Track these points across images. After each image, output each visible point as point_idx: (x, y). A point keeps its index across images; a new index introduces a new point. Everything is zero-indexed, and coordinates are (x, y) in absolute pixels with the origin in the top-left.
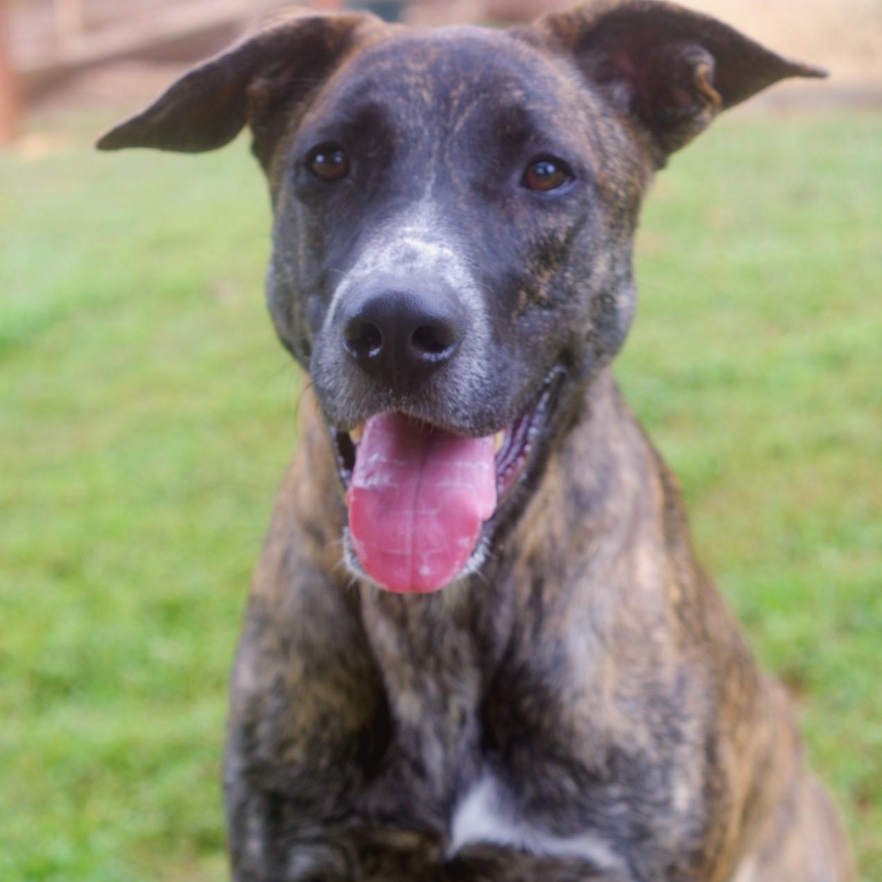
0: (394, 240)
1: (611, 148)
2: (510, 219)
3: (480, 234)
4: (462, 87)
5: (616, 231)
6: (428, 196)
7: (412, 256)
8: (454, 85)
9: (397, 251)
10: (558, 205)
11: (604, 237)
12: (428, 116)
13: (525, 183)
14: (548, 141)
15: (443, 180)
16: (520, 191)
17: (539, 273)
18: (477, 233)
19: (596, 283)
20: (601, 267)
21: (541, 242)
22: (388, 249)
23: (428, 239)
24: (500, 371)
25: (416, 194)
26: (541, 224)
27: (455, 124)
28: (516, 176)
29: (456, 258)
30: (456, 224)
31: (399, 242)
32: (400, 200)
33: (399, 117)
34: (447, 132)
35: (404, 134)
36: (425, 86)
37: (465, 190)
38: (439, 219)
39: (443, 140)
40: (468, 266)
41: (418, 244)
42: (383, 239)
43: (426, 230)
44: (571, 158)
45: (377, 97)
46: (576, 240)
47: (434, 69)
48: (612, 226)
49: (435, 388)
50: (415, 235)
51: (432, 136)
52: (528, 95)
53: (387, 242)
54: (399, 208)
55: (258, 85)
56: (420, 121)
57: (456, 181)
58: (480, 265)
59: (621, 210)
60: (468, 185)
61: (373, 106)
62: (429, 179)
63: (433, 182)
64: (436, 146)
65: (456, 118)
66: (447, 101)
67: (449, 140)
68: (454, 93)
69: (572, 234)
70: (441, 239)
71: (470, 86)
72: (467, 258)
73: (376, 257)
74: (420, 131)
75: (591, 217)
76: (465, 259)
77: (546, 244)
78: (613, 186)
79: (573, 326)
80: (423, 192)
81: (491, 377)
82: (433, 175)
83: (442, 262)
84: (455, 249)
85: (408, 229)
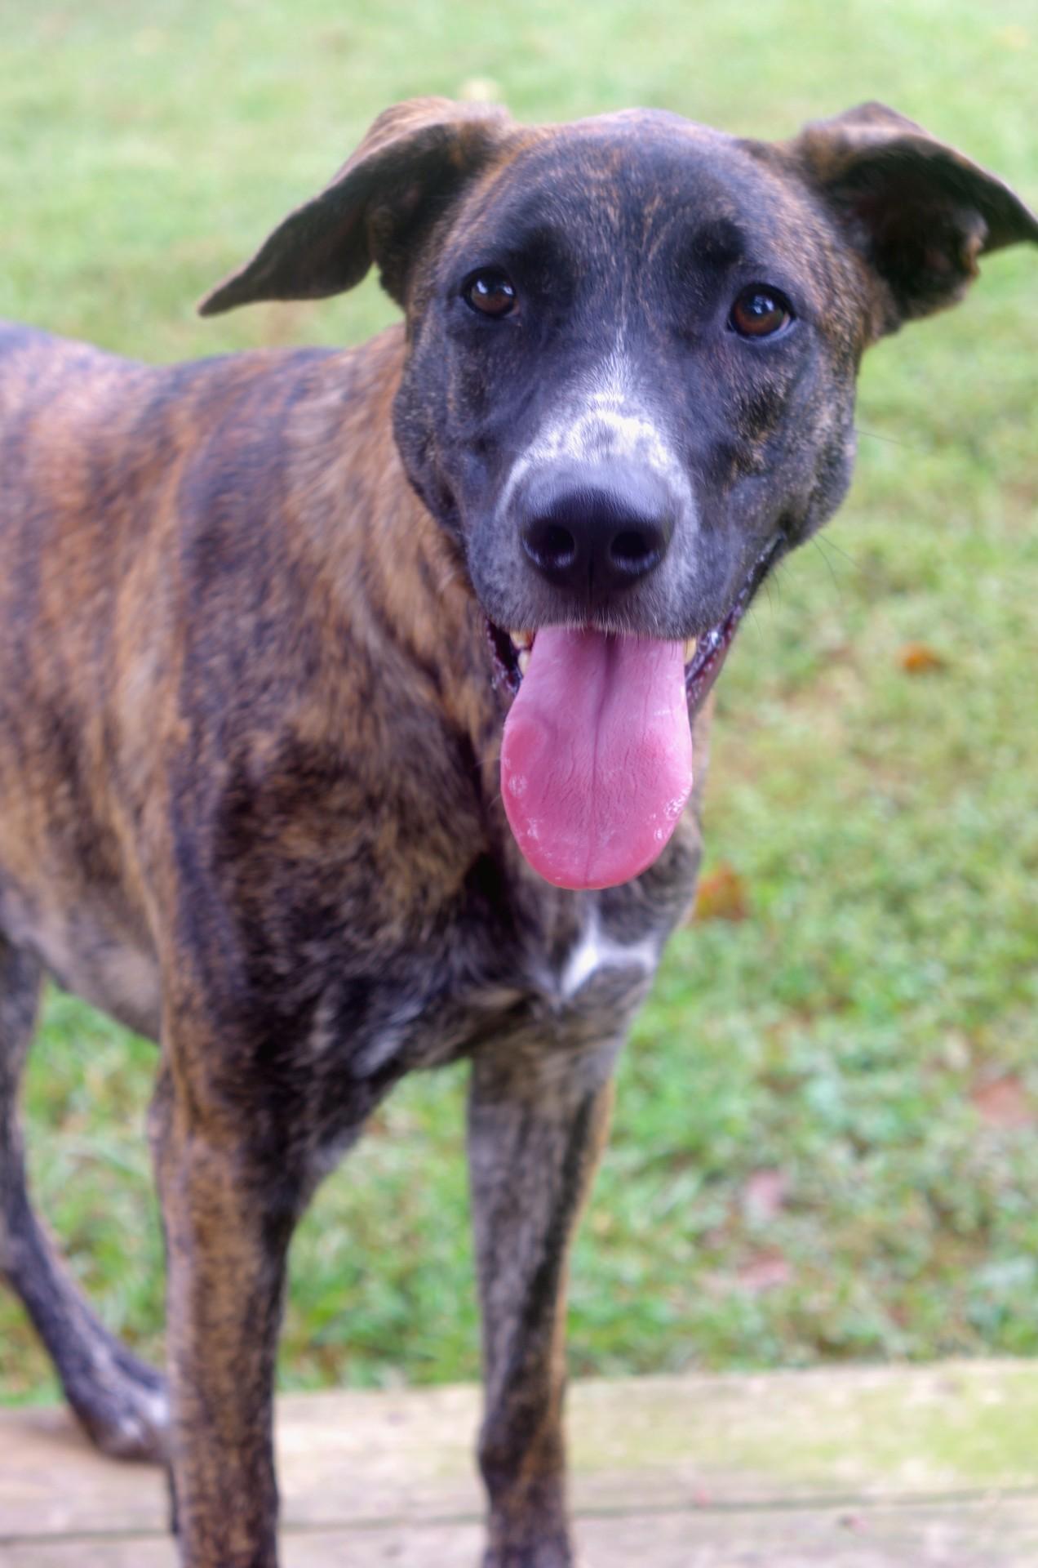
0: (583, 413)
1: (840, 284)
2: (718, 374)
3: (683, 396)
4: (658, 201)
5: (839, 379)
6: (619, 347)
7: (606, 437)
8: (649, 198)
9: (588, 429)
10: (777, 353)
11: (827, 386)
12: (615, 239)
13: (735, 324)
14: (762, 268)
15: (637, 326)
16: (729, 337)
17: (754, 436)
18: (681, 396)
19: (819, 439)
20: (825, 420)
21: (758, 402)
22: (578, 426)
23: (625, 411)
24: (712, 565)
25: (604, 345)
26: (756, 379)
27: (649, 249)
28: (723, 312)
29: (658, 437)
30: (655, 388)
31: (589, 417)
32: (586, 353)
33: (579, 244)
34: (638, 261)
35: (586, 264)
36: (610, 199)
37: (663, 338)
38: (635, 383)
39: (634, 272)
40: (672, 444)
41: (612, 420)
42: (569, 410)
43: (621, 399)
44: (788, 289)
45: (549, 217)
46: (796, 393)
47: (621, 177)
48: (836, 374)
49: (638, 599)
50: (609, 406)
51: (622, 268)
52: (740, 212)
53: (574, 416)
54: (585, 365)
55: (379, 214)
56: (606, 247)
57: (653, 327)
58: (685, 441)
59: (845, 355)
60: (667, 332)
61: (547, 229)
62: (619, 324)
63: (625, 328)
64: (626, 279)
65: (650, 241)
66: (639, 217)
67: (642, 271)
68: (648, 210)
69: (792, 385)
70: (640, 412)
71: (667, 200)
72: (671, 435)
73: (563, 436)
74: (606, 258)
75: (812, 365)
76: (668, 436)
77: (763, 403)
78: (839, 328)
79: (795, 487)
80: (613, 342)
81: (702, 573)
82: (625, 320)
83: (642, 444)
84: (657, 423)
85: (599, 397)
